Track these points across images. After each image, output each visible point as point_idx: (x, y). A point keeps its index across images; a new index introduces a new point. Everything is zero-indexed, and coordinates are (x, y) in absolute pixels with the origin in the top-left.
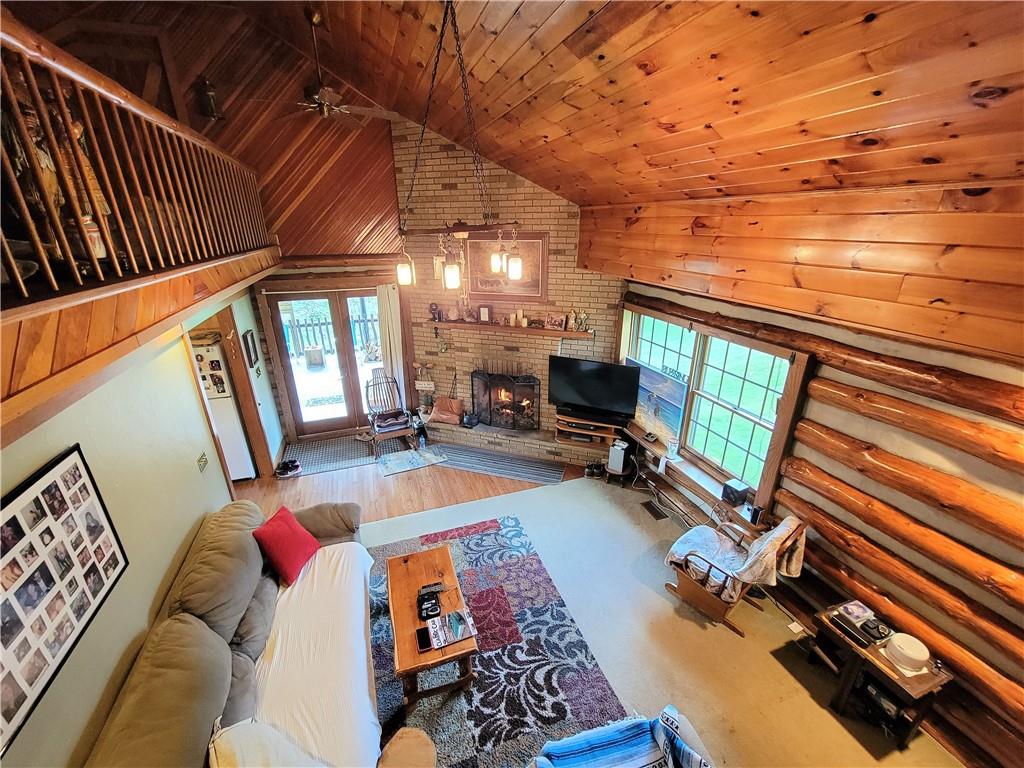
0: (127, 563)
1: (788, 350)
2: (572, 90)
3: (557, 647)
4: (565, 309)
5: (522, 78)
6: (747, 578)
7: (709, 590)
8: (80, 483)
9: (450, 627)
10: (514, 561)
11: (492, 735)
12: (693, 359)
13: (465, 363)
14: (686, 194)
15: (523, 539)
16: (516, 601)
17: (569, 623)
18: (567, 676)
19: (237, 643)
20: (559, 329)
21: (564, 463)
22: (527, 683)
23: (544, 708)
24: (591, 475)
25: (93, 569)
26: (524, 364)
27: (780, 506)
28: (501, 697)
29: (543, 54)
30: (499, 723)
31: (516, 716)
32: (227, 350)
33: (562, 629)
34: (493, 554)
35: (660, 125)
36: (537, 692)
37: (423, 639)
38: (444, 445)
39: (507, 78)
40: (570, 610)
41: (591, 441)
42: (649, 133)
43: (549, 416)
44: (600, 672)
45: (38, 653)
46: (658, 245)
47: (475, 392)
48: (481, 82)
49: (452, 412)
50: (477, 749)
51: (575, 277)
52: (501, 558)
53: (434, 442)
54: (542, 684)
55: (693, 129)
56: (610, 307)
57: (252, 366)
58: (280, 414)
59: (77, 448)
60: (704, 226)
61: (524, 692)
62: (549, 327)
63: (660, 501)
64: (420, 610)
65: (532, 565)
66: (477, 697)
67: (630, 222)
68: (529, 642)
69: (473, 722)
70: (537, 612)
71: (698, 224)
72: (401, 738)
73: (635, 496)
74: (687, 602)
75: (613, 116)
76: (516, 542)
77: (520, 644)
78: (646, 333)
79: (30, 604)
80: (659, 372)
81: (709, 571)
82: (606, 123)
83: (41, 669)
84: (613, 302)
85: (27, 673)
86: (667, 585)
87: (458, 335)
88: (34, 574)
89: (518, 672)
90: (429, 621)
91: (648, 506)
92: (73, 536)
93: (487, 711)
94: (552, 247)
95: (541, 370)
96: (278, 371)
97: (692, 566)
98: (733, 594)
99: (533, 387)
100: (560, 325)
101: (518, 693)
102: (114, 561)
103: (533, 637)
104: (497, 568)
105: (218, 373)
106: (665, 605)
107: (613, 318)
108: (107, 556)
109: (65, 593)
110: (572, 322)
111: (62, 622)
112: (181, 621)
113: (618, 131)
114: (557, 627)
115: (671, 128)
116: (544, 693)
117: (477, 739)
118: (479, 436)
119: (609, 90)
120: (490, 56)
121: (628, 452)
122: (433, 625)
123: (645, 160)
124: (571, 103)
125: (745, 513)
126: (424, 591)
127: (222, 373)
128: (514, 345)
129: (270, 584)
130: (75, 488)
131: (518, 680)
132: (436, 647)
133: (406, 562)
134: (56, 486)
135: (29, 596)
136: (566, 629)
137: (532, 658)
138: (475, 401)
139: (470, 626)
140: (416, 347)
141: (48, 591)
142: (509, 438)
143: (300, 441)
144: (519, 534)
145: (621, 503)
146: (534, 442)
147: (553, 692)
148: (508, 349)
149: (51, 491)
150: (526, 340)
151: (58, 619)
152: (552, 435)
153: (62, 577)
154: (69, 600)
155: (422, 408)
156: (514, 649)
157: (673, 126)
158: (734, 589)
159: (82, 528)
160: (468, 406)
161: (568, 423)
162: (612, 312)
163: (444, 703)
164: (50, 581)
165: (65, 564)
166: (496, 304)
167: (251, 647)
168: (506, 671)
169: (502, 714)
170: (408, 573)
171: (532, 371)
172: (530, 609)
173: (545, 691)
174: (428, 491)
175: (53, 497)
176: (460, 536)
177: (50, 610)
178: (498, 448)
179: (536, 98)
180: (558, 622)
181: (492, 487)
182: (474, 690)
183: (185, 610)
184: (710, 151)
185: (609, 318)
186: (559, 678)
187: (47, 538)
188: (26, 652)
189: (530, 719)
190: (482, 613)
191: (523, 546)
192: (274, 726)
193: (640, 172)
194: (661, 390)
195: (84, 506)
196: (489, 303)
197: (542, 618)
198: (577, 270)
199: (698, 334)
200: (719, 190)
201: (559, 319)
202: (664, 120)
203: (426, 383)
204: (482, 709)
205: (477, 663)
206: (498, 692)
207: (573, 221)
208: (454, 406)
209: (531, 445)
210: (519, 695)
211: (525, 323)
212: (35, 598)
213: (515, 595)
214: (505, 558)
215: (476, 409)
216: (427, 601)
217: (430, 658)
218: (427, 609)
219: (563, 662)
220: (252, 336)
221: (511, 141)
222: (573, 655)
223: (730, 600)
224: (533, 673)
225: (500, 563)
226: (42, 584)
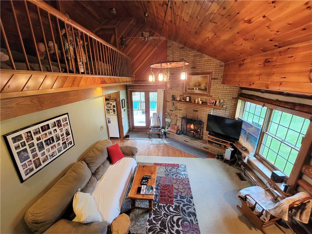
0: (74, 145)
1: (310, 115)
2: (213, 15)
3: (185, 211)
4: (215, 99)
5: (197, 17)
6: (272, 213)
7: (254, 213)
8: (66, 122)
9: (148, 190)
10: (180, 178)
11: (153, 230)
12: (265, 119)
13: (180, 114)
14: (262, 50)
15: (185, 173)
16: (176, 191)
17: (192, 205)
18: (185, 223)
19: (94, 174)
20: (212, 105)
21: (208, 152)
22: (170, 219)
23: (173, 230)
24: (218, 158)
25: (65, 143)
26: (199, 116)
27: (300, 187)
28: (160, 219)
29: (201, 5)
30: (156, 227)
31: (162, 228)
32: (117, 102)
33: (189, 206)
34: (174, 174)
35: (245, 21)
36: (172, 223)
37: (139, 190)
38: (171, 139)
39: (193, 18)
40: (194, 201)
41: (220, 146)
42: (242, 26)
43: (206, 135)
44: (198, 226)
45: (47, 156)
46: (250, 72)
47: (183, 124)
48: (187, 22)
49: (175, 129)
50: (147, 232)
51: (221, 87)
52: (176, 176)
53: (168, 138)
54: (175, 221)
55: (258, 20)
56: (233, 98)
57: (122, 108)
58: (129, 123)
59: (67, 114)
60: (269, 62)
61: (168, 221)
62: (209, 104)
63: (245, 174)
64: (142, 181)
65: (185, 182)
66: (153, 216)
67: (240, 65)
68: (176, 206)
69: (149, 223)
70: (182, 197)
71: (267, 61)
72: (122, 216)
73: (234, 170)
74: (245, 215)
75: (228, 23)
76: (183, 173)
77: (172, 205)
78: (247, 109)
79: (48, 144)
80: (251, 124)
81: (255, 205)
82: (226, 26)
83: (46, 160)
84: (234, 96)
85: (43, 160)
86: (238, 206)
87: (178, 105)
88: (50, 138)
89: (169, 214)
90: (143, 186)
91: (239, 175)
92: (62, 133)
93: (154, 222)
94: (213, 77)
95: (205, 119)
96: (130, 111)
97: (248, 200)
98: (266, 218)
99: (201, 124)
100: (213, 104)
101: (166, 220)
102: (71, 143)
103: (177, 205)
104: (173, 179)
105: (114, 109)
106: (235, 214)
107: (234, 102)
108: (69, 141)
109: (56, 145)
110: (217, 103)
111: (54, 152)
112: (82, 163)
113: (230, 29)
114: (187, 205)
115: (249, 21)
116: (175, 225)
117: (148, 229)
118: (182, 138)
119: (224, 12)
120: (187, 12)
121: (232, 152)
122: (143, 187)
123: (243, 38)
124: (213, 21)
125: (282, 187)
126: (145, 177)
127: (115, 109)
128: (196, 110)
129: (108, 163)
130: (65, 123)
131: (167, 217)
132: (142, 194)
133: (143, 167)
134: (60, 121)
135: (48, 143)
136: (191, 207)
137: (175, 211)
138: (182, 127)
139: (154, 191)
140: (167, 108)
141: (52, 143)
142: (191, 140)
143: (133, 131)
144: (184, 171)
145: (227, 171)
146: (199, 143)
147: (178, 226)
148: (194, 111)
149: (59, 121)
150: (201, 108)
151: (53, 151)
152: (205, 142)
153: (57, 141)
154: (57, 147)
155: (167, 127)
156: (170, 206)
157: (250, 21)
158: (266, 216)
159: (64, 132)
160: (180, 128)
161: (212, 138)
162: (234, 100)
163: (142, 214)
164: (53, 141)
165: (58, 139)
166: (192, 96)
167: (98, 177)
168: (165, 212)
169: (158, 225)
170: (143, 170)
171: (201, 119)
172: (180, 195)
173: (175, 224)
174: (161, 151)
175: (59, 123)
176: (166, 166)
177: (52, 148)
178: (187, 143)
179: (202, 23)
180: (188, 203)
181: (181, 154)
182: (153, 214)
183: (84, 161)
184: (267, 28)
185: (233, 102)
186: (182, 222)
187: (55, 131)
188: (44, 155)
189: (167, 231)
190: (164, 191)
191: (185, 175)
192: (94, 198)
193: (242, 44)
194: (250, 130)
195: (66, 127)
196: (190, 95)
197: (183, 200)
198: (221, 85)
199: (268, 108)
200: (276, 46)
201: (213, 102)
202: (246, 19)
203: (168, 119)
204: (153, 220)
205: (156, 205)
206: (160, 217)
207: (221, 68)
208: (176, 127)
209: (197, 144)
210: (166, 222)
211: (201, 102)
212: (49, 144)
213: (176, 189)
214: (177, 177)
215: (182, 129)
216: (145, 180)
217: (139, 197)
218: (143, 182)
219: (185, 217)
220: (124, 100)
221: (198, 42)
222: (190, 216)
223: (264, 221)
224: (173, 216)
225: (175, 178)
226: (51, 141)
